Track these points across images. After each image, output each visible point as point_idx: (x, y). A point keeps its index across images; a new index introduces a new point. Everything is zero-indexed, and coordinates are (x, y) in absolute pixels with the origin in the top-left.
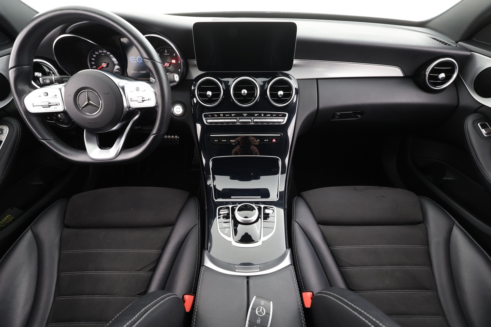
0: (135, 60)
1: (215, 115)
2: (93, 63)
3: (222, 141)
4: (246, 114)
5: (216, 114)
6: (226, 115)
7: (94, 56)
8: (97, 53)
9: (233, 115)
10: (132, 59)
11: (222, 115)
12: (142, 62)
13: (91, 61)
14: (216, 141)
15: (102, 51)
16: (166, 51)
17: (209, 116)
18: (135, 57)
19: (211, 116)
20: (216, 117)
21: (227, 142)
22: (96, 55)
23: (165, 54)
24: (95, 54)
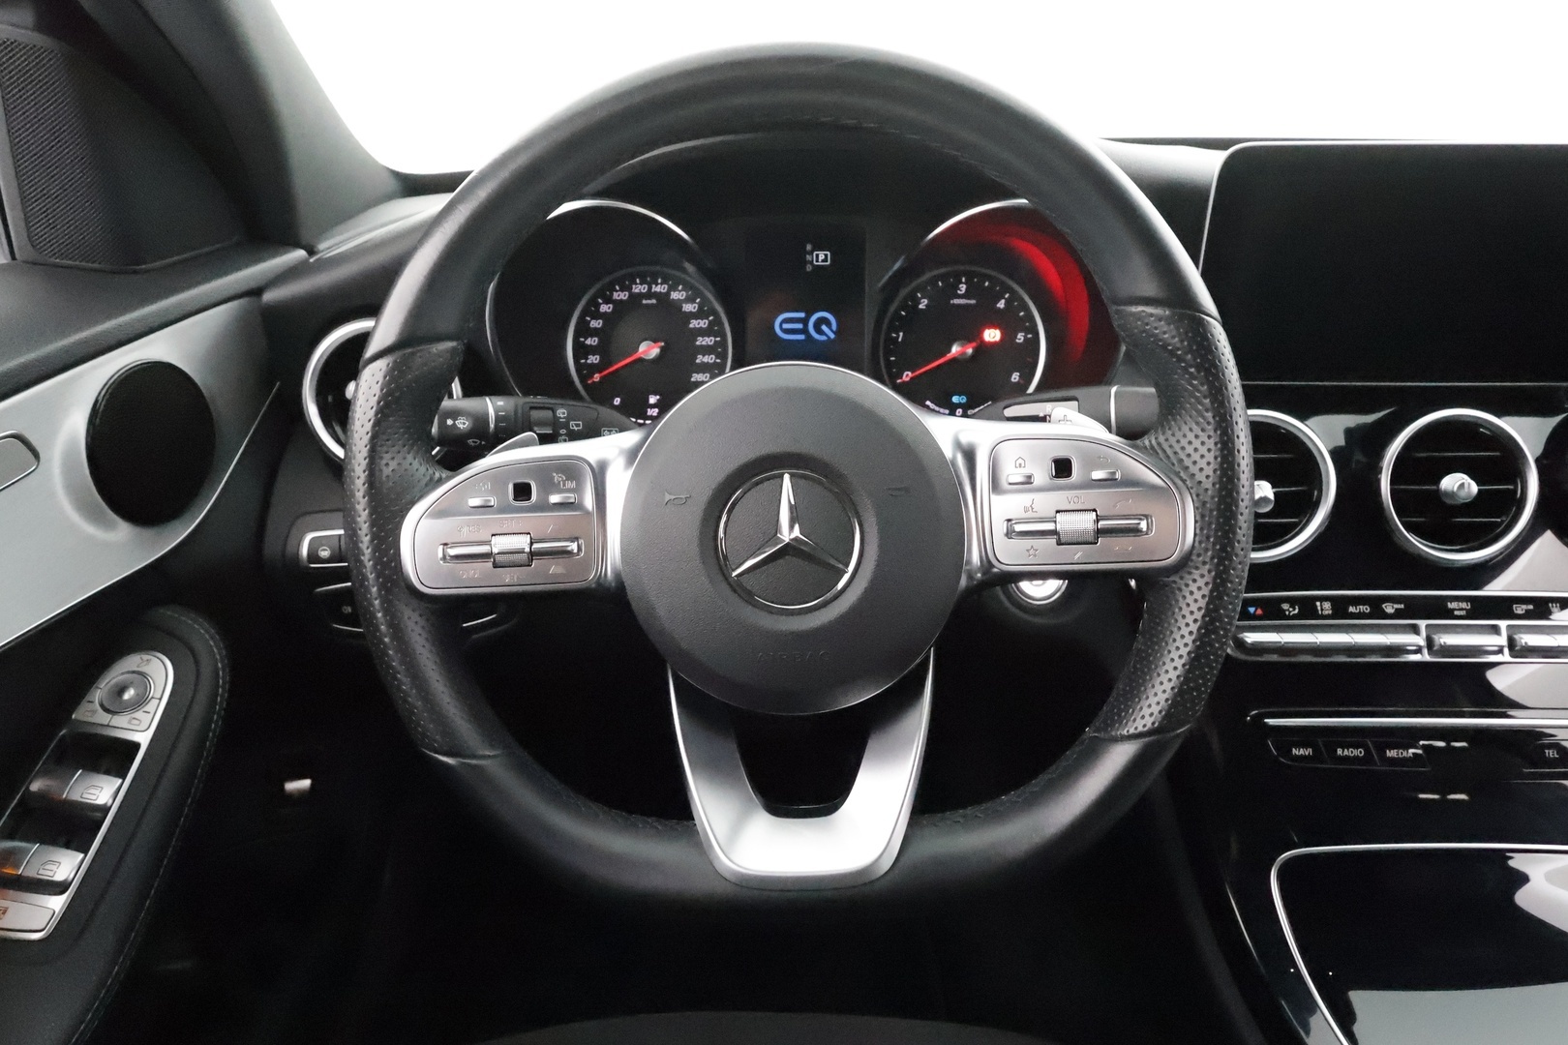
0: (800, 326)
1: (1285, 606)
2: (589, 342)
3: (1339, 752)
4: (1464, 605)
5: (1292, 601)
6: (1352, 609)
7: (605, 308)
8: (623, 296)
9: (1389, 609)
10: (785, 326)
11: (1327, 605)
12: (832, 336)
13: (583, 330)
14: (1301, 752)
15: (650, 288)
16: (963, 288)
17: (1252, 610)
18: (802, 315)
19: (1259, 612)
20: (1294, 617)
21: (1367, 759)
22: (617, 304)
23: (956, 301)
24: (608, 301)
